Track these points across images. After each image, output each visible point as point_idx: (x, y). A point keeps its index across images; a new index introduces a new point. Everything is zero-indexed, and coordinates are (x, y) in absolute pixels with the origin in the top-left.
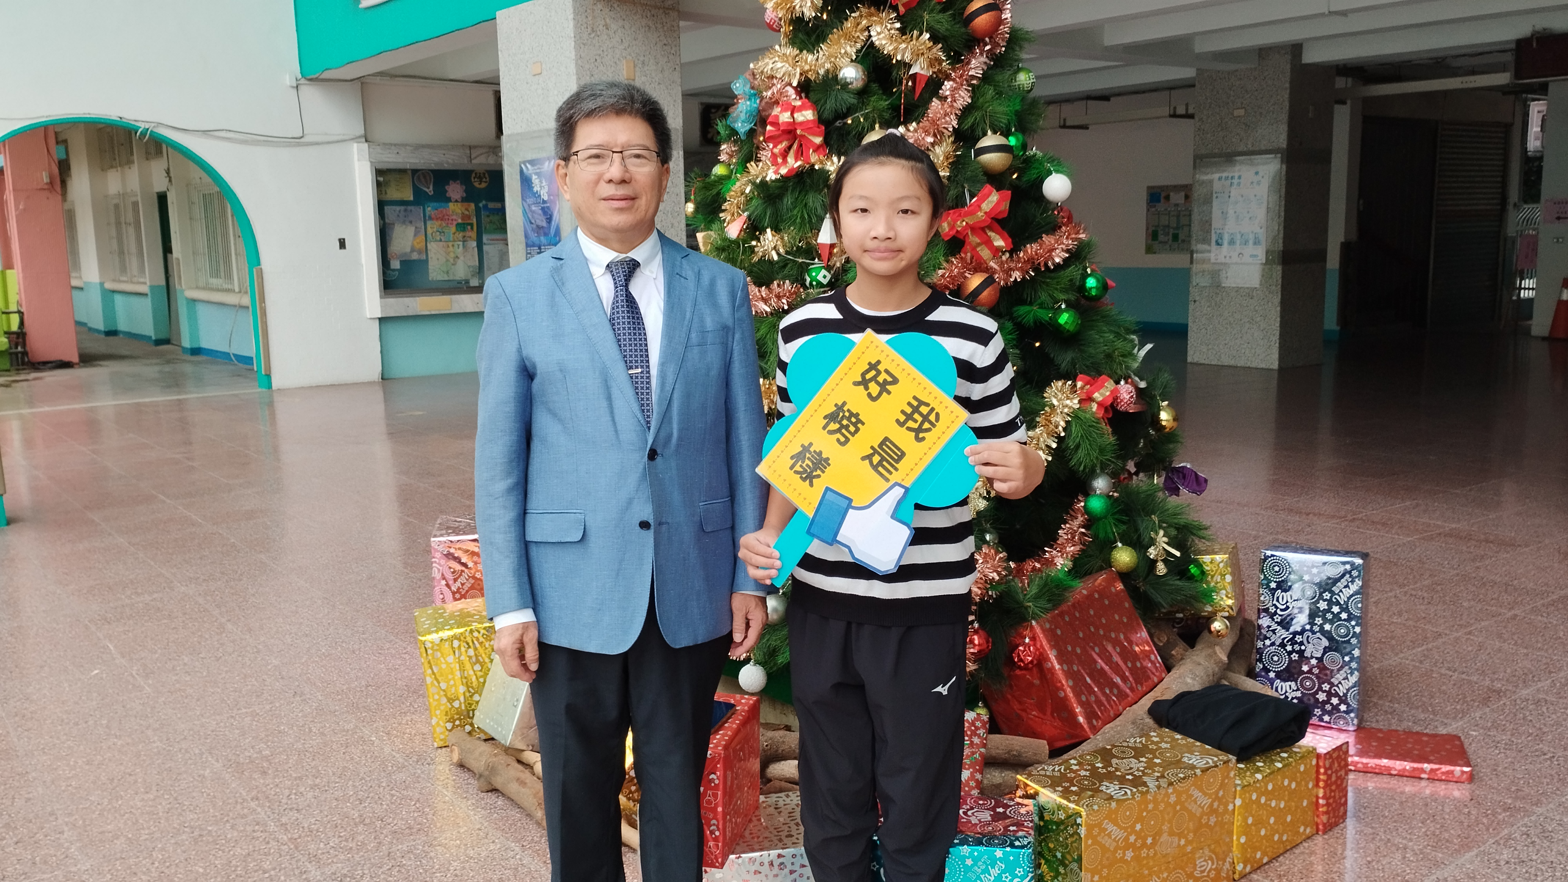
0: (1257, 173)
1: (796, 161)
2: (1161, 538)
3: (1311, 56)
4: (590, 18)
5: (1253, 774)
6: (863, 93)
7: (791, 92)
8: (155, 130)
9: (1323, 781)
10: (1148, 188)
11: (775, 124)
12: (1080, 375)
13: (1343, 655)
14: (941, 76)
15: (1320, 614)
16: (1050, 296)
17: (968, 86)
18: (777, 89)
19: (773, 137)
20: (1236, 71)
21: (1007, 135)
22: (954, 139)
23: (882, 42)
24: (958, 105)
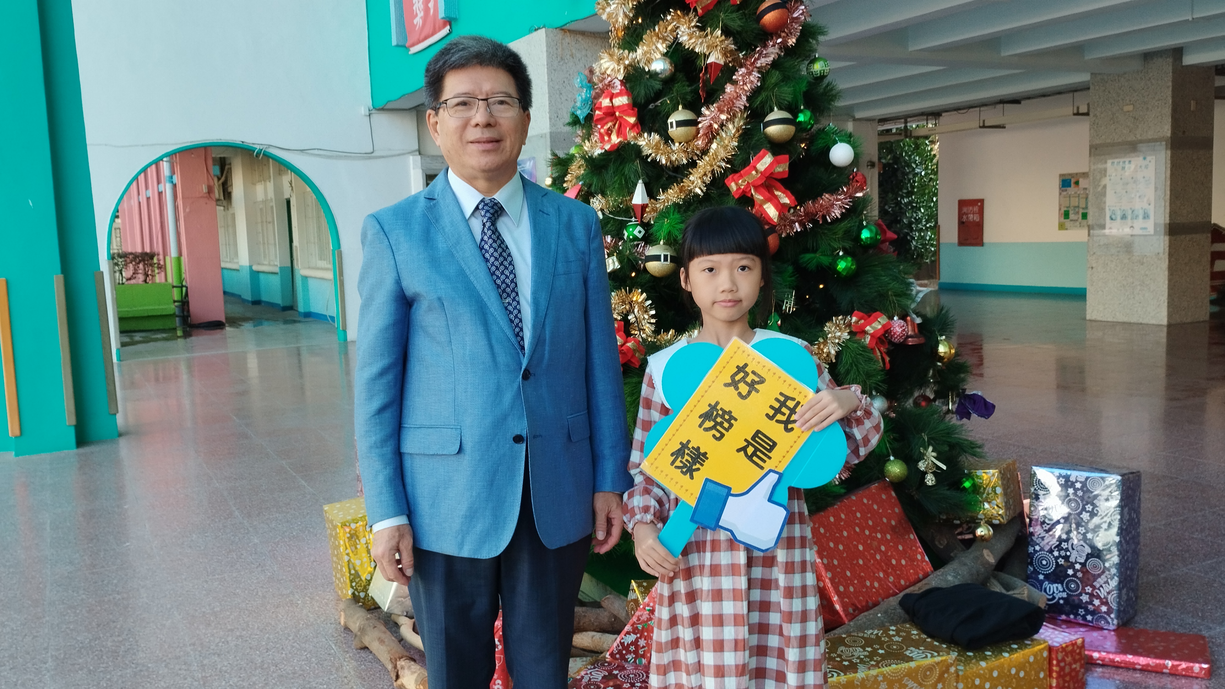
0: (1145, 158)
1: (618, 139)
2: (930, 453)
3: (1189, 60)
5: (978, 661)
6: (669, 82)
7: (618, 83)
8: (267, 150)
9: (1056, 672)
10: (1061, 175)
11: (600, 109)
12: (856, 312)
13: (1104, 562)
14: (736, 64)
15: (1083, 524)
16: (829, 245)
17: (759, 72)
18: (606, 82)
19: (599, 120)
20: (1125, 73)
21: (794, 110)
22: (745, 116)
23: (684, 39)
24: (748, 87)
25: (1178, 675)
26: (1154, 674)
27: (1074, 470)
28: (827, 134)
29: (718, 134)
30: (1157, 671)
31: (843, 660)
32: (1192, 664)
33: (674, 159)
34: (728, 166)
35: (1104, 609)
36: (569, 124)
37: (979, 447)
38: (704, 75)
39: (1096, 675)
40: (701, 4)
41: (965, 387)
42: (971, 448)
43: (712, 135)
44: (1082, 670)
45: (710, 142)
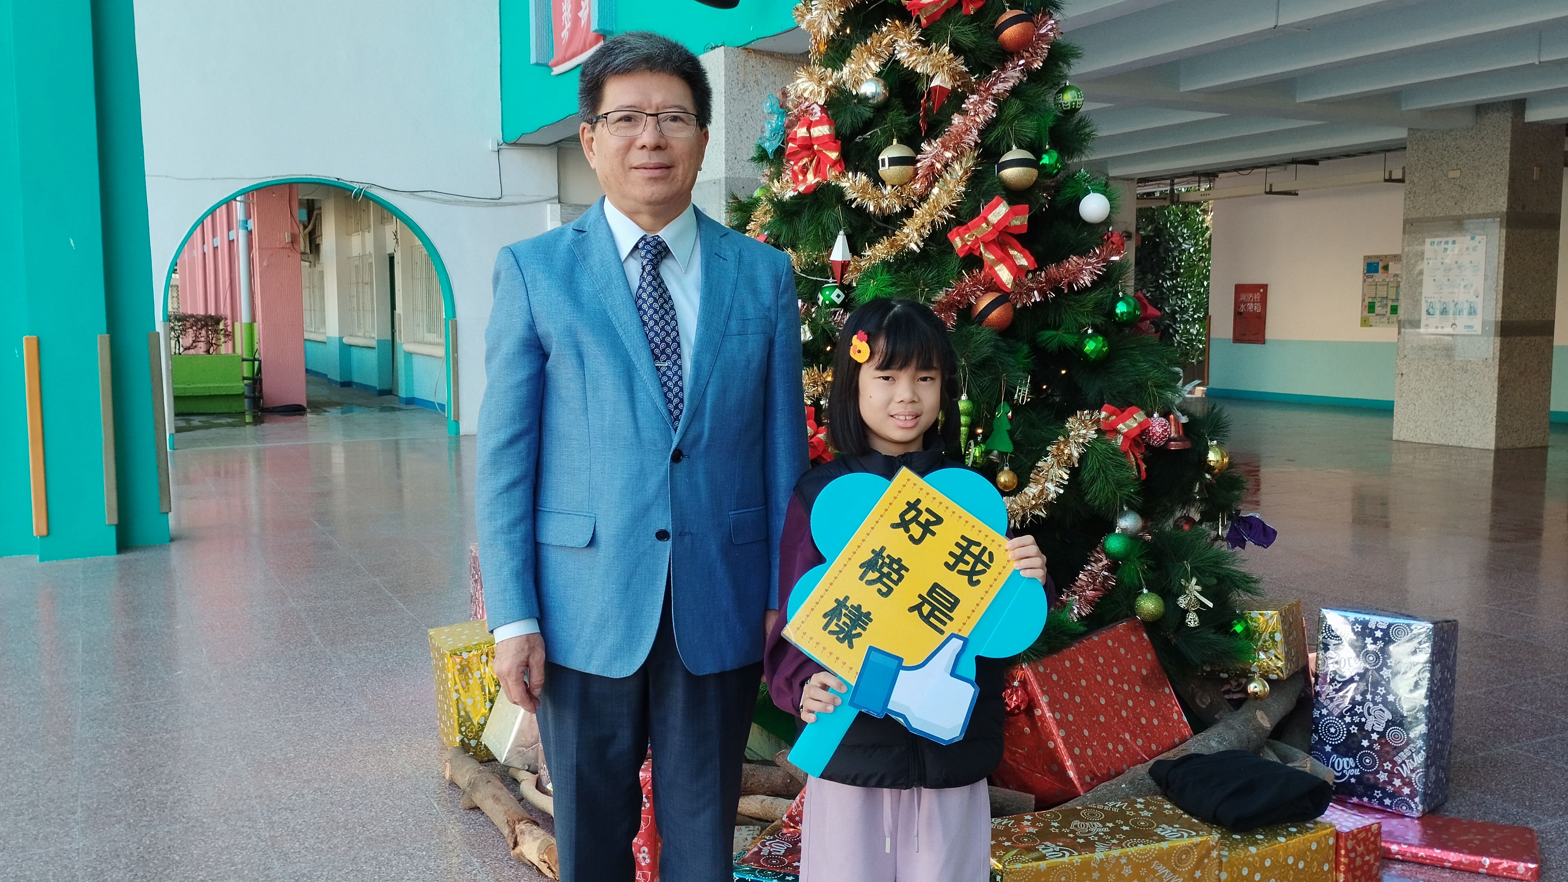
0: (1473, 238)
1: (815, 178)
2: (1194, 587)
3: (1533, 115)
4: (741, 75)
5: (1246, 846)
6: (881, 109)
7: (817, 109)
8: (368, 190)
9: (1344, 864)
10: (1366, 257)
11: (794, 140)
12: (1106, 405)
13: (1407, 731)
14: (966, 90)
15: (1383, 682)
16: (1075, 320)
17: (994, 100)
18: (803, 107)
19: (793, 154)
20: (1451, 130)
21: (1037, 150)
22: (976, 155)
23: (902, 55)
24: (980, 119)
25: (1498, 876)
26: (1467, 874)
27: (1374, 614)
28: (1077, 182)
29: (941, 176)
30: (1472, 870)
31: (1077, 837)
32: (1515, 863)
33: (885, 205)
34: (952, 216)
35: (1406, 791)
36: (753, 159)
37: (1256, 582)
38: (926, 102)
39: (1393, 872)
40: (925, 13)
41: (1240, 507)
42: (1246, 583)
43: (933, 177)
44: (1377, 864)
45: (931, 185)
